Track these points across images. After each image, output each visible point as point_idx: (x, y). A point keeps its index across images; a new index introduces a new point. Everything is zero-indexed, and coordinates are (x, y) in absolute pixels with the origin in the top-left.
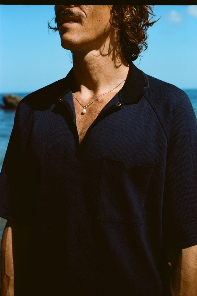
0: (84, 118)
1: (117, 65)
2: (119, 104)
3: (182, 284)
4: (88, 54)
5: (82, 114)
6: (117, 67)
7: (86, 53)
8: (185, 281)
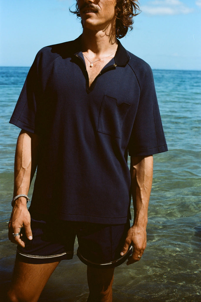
0: (91, 69)
1: (113, 42)
2: (115, 65)
3: (145, 177)
4: (99, 32)
5: (91, 67)
6: (112, 44)
7: (97, 32)
8: (147, 176)
